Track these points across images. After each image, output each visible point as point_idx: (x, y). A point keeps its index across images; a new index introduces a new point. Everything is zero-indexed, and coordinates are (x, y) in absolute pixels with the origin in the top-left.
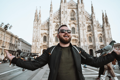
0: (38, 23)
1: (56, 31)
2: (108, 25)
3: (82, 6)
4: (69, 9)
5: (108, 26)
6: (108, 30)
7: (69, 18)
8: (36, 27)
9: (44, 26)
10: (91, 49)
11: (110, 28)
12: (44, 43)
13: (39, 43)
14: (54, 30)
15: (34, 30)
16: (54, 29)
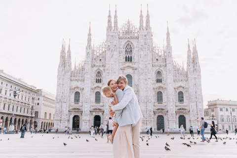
0: (66, 69)
1: (96, 82)
2: (196, 69)
3: (146, 34)
4: (122, 40)
5: (196, 72)
6: (195, 78)
7: (122, 58)
8: (62, 78)
9: (76, 75)
10: (160, 114)
11: (200, 75)
12: (76, 105)
13: (67, 105)
14: (93, 81)
15: (58, 82)
16: (93, 79)
